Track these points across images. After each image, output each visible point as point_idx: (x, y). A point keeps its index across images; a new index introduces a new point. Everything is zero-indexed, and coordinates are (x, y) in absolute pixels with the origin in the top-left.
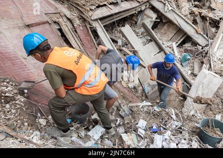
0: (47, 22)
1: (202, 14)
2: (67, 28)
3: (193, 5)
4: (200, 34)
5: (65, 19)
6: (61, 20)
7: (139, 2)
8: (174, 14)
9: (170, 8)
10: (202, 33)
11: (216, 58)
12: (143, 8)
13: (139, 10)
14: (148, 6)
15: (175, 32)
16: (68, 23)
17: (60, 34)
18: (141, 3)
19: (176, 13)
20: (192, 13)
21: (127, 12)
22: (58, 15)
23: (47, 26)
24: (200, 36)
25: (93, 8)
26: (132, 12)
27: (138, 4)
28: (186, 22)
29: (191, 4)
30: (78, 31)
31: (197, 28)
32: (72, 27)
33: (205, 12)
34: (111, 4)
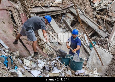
0: (6, 10)
1: (103, 18)
2: (15, 14)
3: (96, 13)
4: (101, 29)
5: (16, 10)
6: (13, 10)
7: (62, 8)
8: (84, 16)
9: (81, 13)
10: (103, 29)
11: (112, 45)
12: (65, 12)
13: (62, 12)
14: (68, 11)
15: (86, 28)
16: (17, 12)
17: (11, 16)
18: (63, 9)
19: (85, 16)
20: (96, 17)
21: (54, 12)
22: (12, 8)
23: (5, 11)
24: (102, 31)
25: (33, 7)
26: (57, 13)
27: (61, 9)
28: (92, 21)
29: (95, 12)
30: (21, 16)
31: (99, 26)
32: (18, 14)
33: (104, 17)
34: (43, 7)
